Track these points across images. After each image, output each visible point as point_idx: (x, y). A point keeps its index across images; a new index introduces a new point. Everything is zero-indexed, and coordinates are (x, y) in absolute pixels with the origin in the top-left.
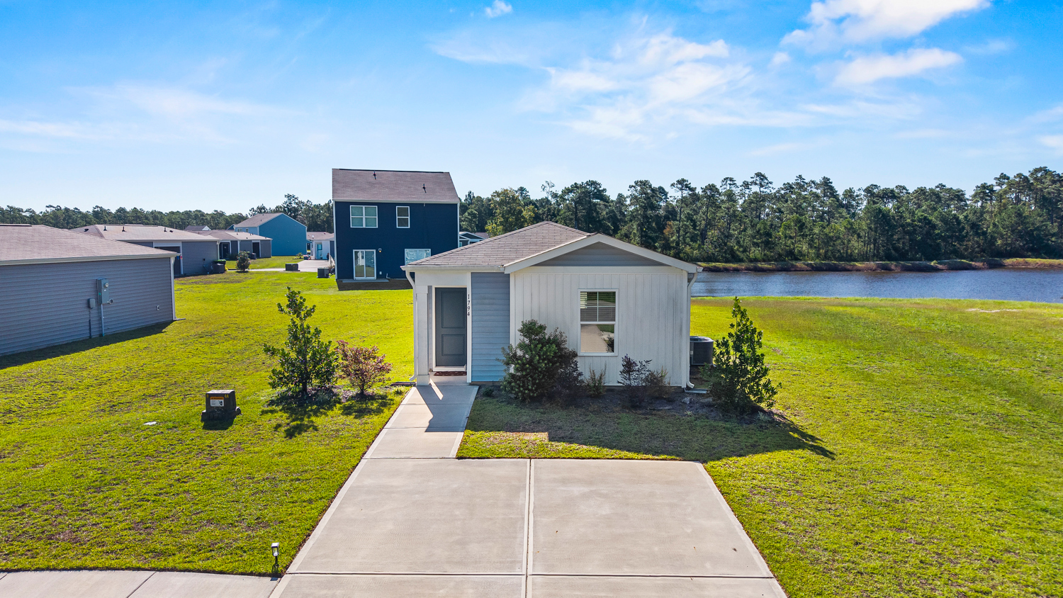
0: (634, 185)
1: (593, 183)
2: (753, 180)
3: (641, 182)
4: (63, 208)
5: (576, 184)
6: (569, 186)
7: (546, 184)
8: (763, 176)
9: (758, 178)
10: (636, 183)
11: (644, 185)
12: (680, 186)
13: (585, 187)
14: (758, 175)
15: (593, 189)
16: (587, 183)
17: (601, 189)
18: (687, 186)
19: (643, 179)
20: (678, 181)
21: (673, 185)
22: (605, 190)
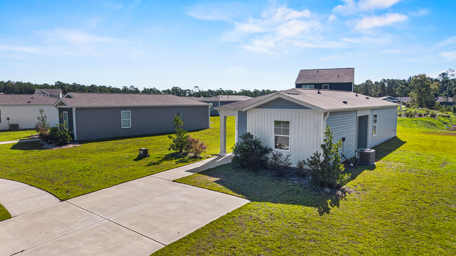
4: (245, 90)
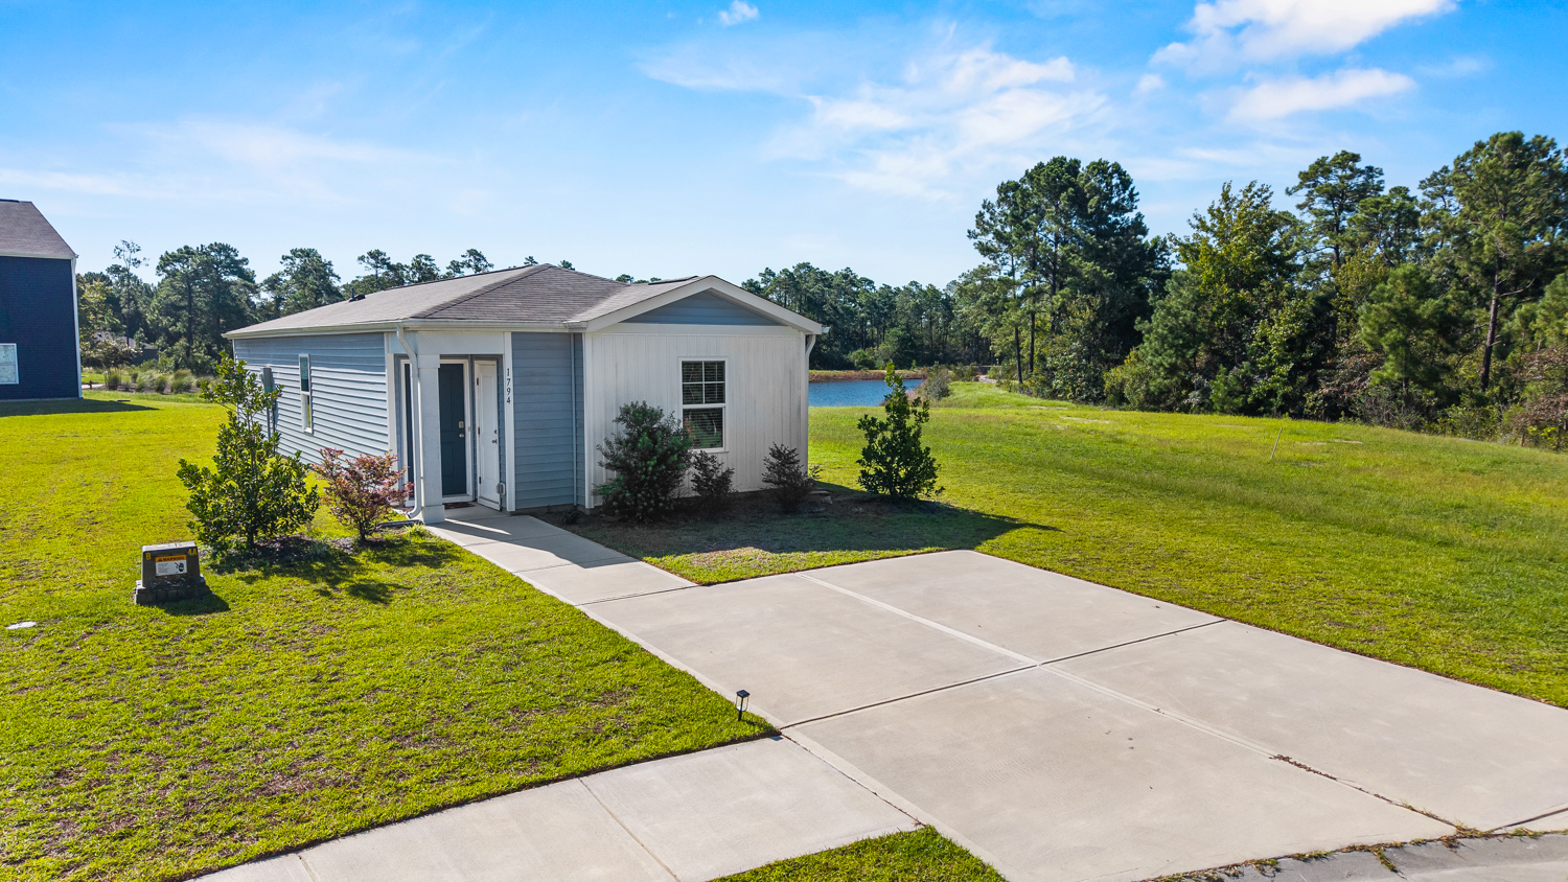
0: (290, 255)
1: (223, 249)
2: (464, 259)
3: (302, 251)
5: (186, 247)
6: (173, 250)
7: (121, 246)
8: (479, 255)
9: (472, 258)
10: (294, 252)
11: (308, 255)
12: (373, 261)
13: (208, 254)
14: (473, 253)
15: (223, 258)
16: (211, 246)
17: (237, 258)
18: (384, 262)
19: (306, 246)
20: (370, 254)
21: (362, 258)
22: (245, 261)
